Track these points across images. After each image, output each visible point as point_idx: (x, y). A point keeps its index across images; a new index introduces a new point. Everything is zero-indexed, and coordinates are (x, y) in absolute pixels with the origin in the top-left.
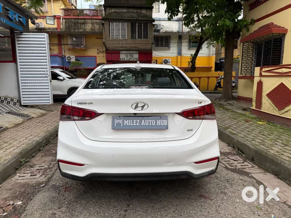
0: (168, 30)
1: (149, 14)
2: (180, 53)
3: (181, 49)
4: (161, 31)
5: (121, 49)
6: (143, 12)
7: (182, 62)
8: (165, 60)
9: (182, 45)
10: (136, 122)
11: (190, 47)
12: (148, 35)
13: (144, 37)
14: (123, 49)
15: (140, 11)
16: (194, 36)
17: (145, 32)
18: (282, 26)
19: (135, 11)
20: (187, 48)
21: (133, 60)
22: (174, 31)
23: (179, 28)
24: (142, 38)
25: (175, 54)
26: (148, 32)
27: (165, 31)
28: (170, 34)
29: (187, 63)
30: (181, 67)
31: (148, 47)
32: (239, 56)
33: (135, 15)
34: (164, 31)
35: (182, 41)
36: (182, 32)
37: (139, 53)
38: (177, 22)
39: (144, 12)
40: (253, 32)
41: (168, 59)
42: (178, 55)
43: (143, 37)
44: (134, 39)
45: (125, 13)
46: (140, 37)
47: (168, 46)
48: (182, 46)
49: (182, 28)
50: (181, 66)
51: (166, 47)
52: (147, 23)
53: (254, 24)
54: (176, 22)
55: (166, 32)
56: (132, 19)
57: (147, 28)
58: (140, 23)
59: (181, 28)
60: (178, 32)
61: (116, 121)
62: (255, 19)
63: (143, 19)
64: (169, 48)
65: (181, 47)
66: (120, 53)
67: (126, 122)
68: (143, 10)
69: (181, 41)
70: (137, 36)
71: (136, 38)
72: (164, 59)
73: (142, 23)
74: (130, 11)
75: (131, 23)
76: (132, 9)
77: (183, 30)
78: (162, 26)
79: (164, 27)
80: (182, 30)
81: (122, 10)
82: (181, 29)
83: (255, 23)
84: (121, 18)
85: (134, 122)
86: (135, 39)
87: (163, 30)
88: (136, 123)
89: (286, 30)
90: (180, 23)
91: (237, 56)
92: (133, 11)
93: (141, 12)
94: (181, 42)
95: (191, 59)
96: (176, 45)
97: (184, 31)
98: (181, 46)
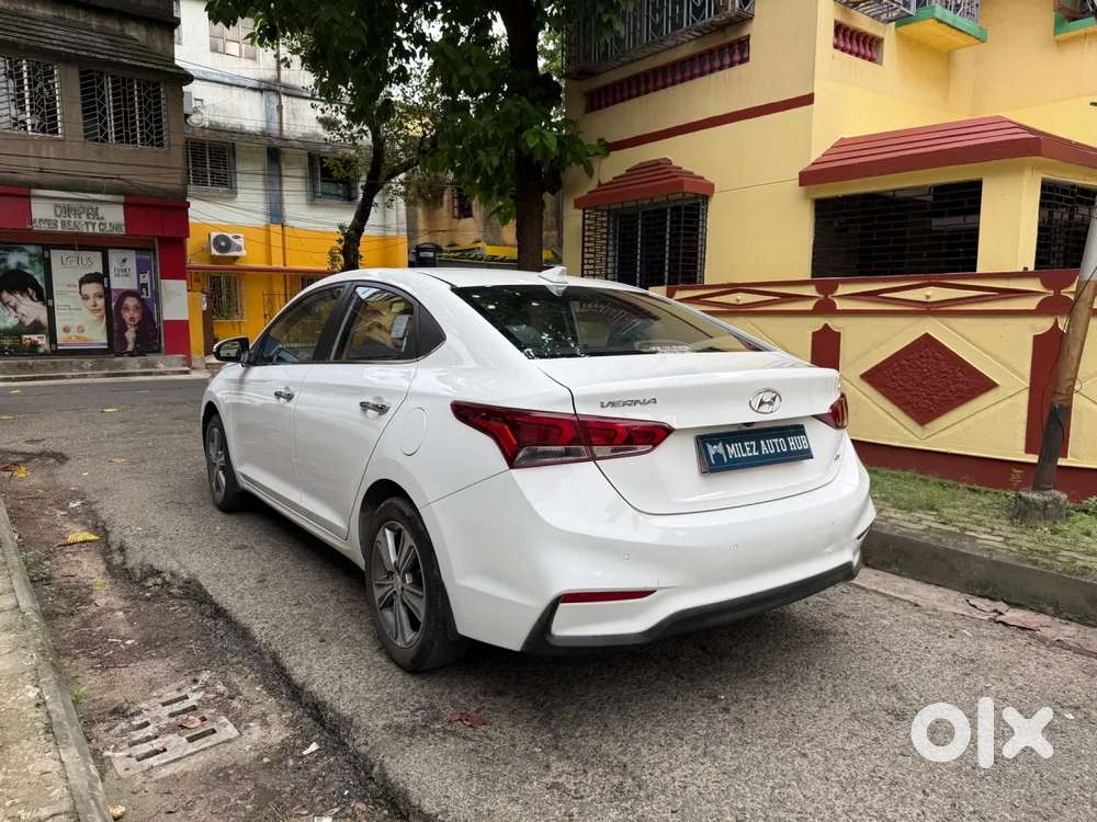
0: (221, 119)
1: (159, 44)
2: (276, 214)
3: (280, 202)
4: (194, 119)
5: (35, 177)
6: (134, 34)
7: (287, 247)
8: (218, 237)
9: (285, 188)
10: (748, 450)
11: (314, 197)
12: (161, 133)
13: (147, 140)
14: (46, 178)
15: (118, 27)
16: (340, 160)
17: (150, 119)
18: (697, 173)
19: (94, 23)
20: (302, 198)
21: (97, 230)
22: (248, 128)
23: (268, 121)
24: (135, 142)
25: (257, 212)
26: (164, 120)
27: (210, 122)
28: (235, 138)
29: (327, 258)
30: (287, 268)
31: (170, 181)
32: (478, 242)
33: (99, 42)
34: (207, 124)
35: (284, 173)
36: (281, 138)
37: (126, 205)
38: (258, 94)
39: (136, 33)
40: (610, 179)
41: (230, 236)
42: (272, 223)
43: (142, 140)
44: (96, 140)
45: (46, 22)
46: (125, 136)
47: (225, 185)
48: (285, 193)
49: (281, 123)
50: (285, 265)
51: (221, 185)
52: (157, 84)
53: (608, 155)
54: (252, 93)
55: (215, 128)
56: (85, 53)
57: (155, 104)
58: (123, 79)
59: (277, 119)
60: (265, 134)
61: (712, 450)
62: (610, 141)
63: (139, 64)
64: (233, 191)
65: (281, 195)
66: (29, 197)
67: (731, 450)
68: (132, 25)
69: (280, 169)
70: (111, 131)
71: (106, 137)
72: (214, 235)
73: (131, 80)
74: (67, 16)
75: (81, 73)
76: (82, 13)
77: (285, 129)
78: (196, 100)
79: (204, 108)
80: (281, 130)
81: (30, 8)
82: (275, 126)
83: (612, 153)
84: (32, 44)
85: (748, 449)
86: (102, 141)
87: (199, 116)
88: (751, 451)
89: (711, 187)
90: (268, 101)
91: (471, 241)
92: (84, 23)
93: (123, 30)
94: (281, 176)
95: (340, 241)
96: (259, 183)
97: (285, 134)
98: (281, 191)
